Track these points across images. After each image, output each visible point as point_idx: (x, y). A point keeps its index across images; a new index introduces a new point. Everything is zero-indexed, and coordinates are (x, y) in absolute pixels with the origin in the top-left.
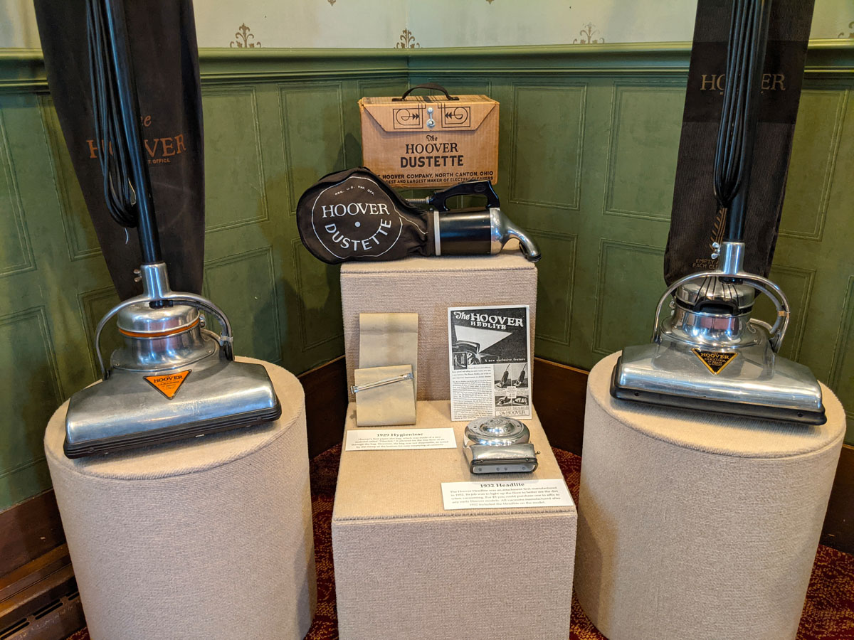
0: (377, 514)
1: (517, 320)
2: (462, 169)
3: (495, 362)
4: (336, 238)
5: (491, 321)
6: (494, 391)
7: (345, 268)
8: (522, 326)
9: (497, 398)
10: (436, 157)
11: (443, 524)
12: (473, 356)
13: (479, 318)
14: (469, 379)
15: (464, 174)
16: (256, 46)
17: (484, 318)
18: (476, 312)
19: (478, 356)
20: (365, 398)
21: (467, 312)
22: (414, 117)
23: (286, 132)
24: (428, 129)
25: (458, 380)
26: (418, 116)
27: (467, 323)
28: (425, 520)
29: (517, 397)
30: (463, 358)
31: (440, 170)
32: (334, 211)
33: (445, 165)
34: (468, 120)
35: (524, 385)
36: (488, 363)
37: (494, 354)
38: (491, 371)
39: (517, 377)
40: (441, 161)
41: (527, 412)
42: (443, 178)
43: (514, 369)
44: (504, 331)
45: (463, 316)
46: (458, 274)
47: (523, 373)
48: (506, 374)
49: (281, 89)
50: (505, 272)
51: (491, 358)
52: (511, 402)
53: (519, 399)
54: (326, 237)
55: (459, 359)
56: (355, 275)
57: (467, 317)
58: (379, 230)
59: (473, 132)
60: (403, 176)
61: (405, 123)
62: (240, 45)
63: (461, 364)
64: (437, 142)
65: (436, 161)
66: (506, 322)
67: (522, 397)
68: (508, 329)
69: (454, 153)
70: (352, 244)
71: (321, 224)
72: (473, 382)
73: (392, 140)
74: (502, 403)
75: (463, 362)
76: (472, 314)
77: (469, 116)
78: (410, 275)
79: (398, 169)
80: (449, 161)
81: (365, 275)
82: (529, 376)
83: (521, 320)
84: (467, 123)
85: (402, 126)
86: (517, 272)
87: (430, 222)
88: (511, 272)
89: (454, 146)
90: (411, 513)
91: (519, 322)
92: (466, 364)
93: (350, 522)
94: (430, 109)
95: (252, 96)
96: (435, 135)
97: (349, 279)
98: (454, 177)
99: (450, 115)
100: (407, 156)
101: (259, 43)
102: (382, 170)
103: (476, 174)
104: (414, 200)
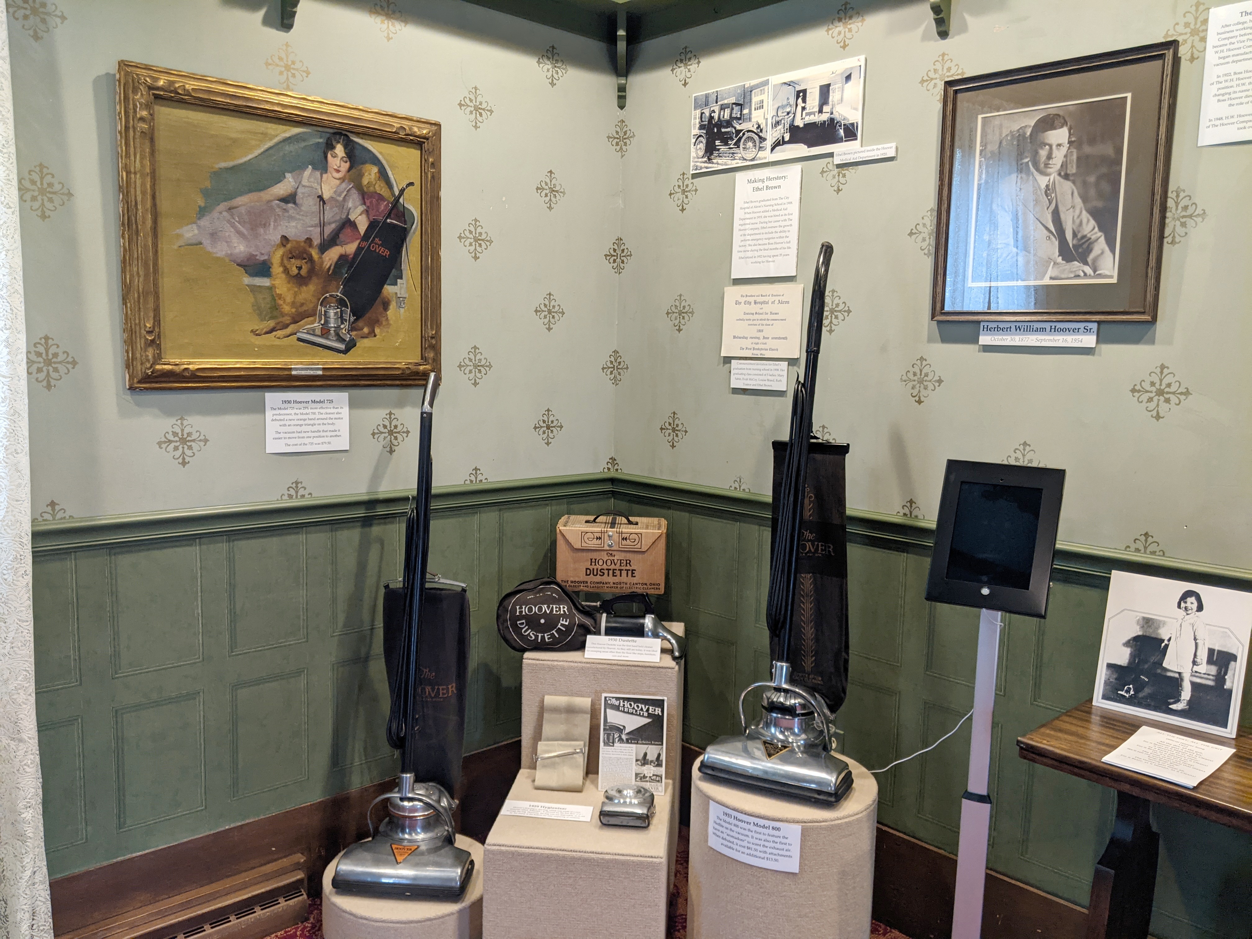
0: (516, 844)
1: (657, 709)
2: (635, 580)
3: (637, 743)
4: (525, 631)
5: (636, 708)
6: (635, 768)
7: (527, 655)
8: (660, 714)
9: (637, 775)
10: (614, 570)
11: (564, 857)
12: (620, 736)
13: (627, 704)
14: (615, 756)
15: (637, 584)
16: (484, 481)
17: (631, 705)
18: (624, 699)
19: (624, 737)
20: (544, 766)
21: (618, 699)
22: (597, 538)
23: (500, 541)
24: (608, 548)
25: (606, 756)
26: (600, 538)
27: (617, 708)
28: (551, 852)
29: (653, 775)
30: (611, 737)
31: (617, 579)
32: (525, 610)
33: (621, 576)
34: (640, 544)
35: (659, 765)
36: (631, 743)
37: (637, 736)
38: (633, 750)
39: (654, 758)
40: (618, 573)
41: (660, 788)
42: (619, 586)
43: (652, 751)
44: (645, 717)
45: (614, 702)
46: (614, 667)
47: (659, 755)
48: (645, 754)
49: (500, 510)
50: (651, 669)
51: (634, 739)
52: (648, 779)
53: (655, 777)
54: (517, 630)
55: (608, 739)
56: (534, 662)
57: (617, 703)
58: (559, 626)
59: (643, 552)
60: (587, 582)
61: (590, 542)
62: (471, 481)
63: (609, 742)
64: (615, 558)
65: (613, 573)
66: (648, 710)
67: (657, 776)
68: (650, 716)
69: (628, 567)
70: (537, 637)
71: (515, 619)
72: (618, 759)
73: (580, 554)
74: (641, 779)
75: (611, 741)
76: (621, 701)
77: (640, 540)
78: (576, 665)
79: (582, 577)
80: (624, 573)
81: (541, 662)
82: (663, 757)
83: (660, 710)
84: (639, 546)
85: (587, 545)
86: (662, 670)
87: (598, 622)
88: (655, 670)
89: (628, 562)
90: (542, 846)
91: (658, 711)
92: (613, 743)
93: (497, 848)
94: (611, 533)
95: (477, 517)
96: (614, 553)
97: (529, 664)
98: (628, 586)
99: (626, 539)
100: (591, 568)
101: (486, 479)
102: (571, 576)
103: (646, 584)
104: (588, 603)
